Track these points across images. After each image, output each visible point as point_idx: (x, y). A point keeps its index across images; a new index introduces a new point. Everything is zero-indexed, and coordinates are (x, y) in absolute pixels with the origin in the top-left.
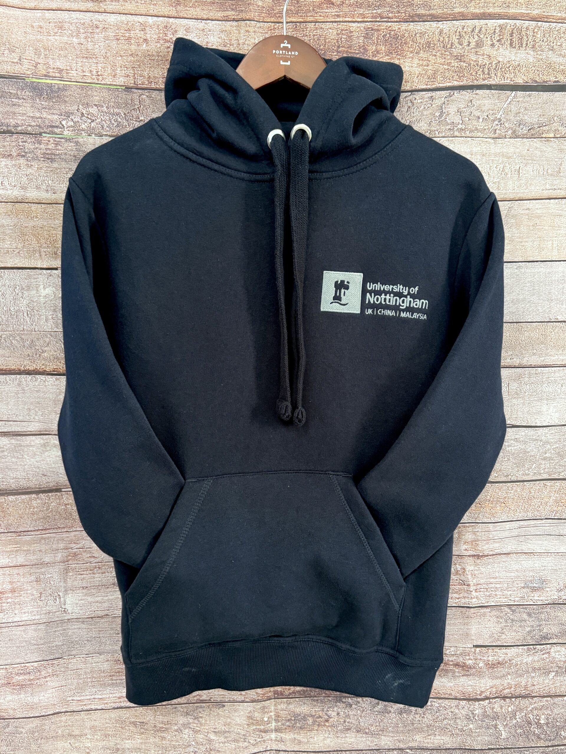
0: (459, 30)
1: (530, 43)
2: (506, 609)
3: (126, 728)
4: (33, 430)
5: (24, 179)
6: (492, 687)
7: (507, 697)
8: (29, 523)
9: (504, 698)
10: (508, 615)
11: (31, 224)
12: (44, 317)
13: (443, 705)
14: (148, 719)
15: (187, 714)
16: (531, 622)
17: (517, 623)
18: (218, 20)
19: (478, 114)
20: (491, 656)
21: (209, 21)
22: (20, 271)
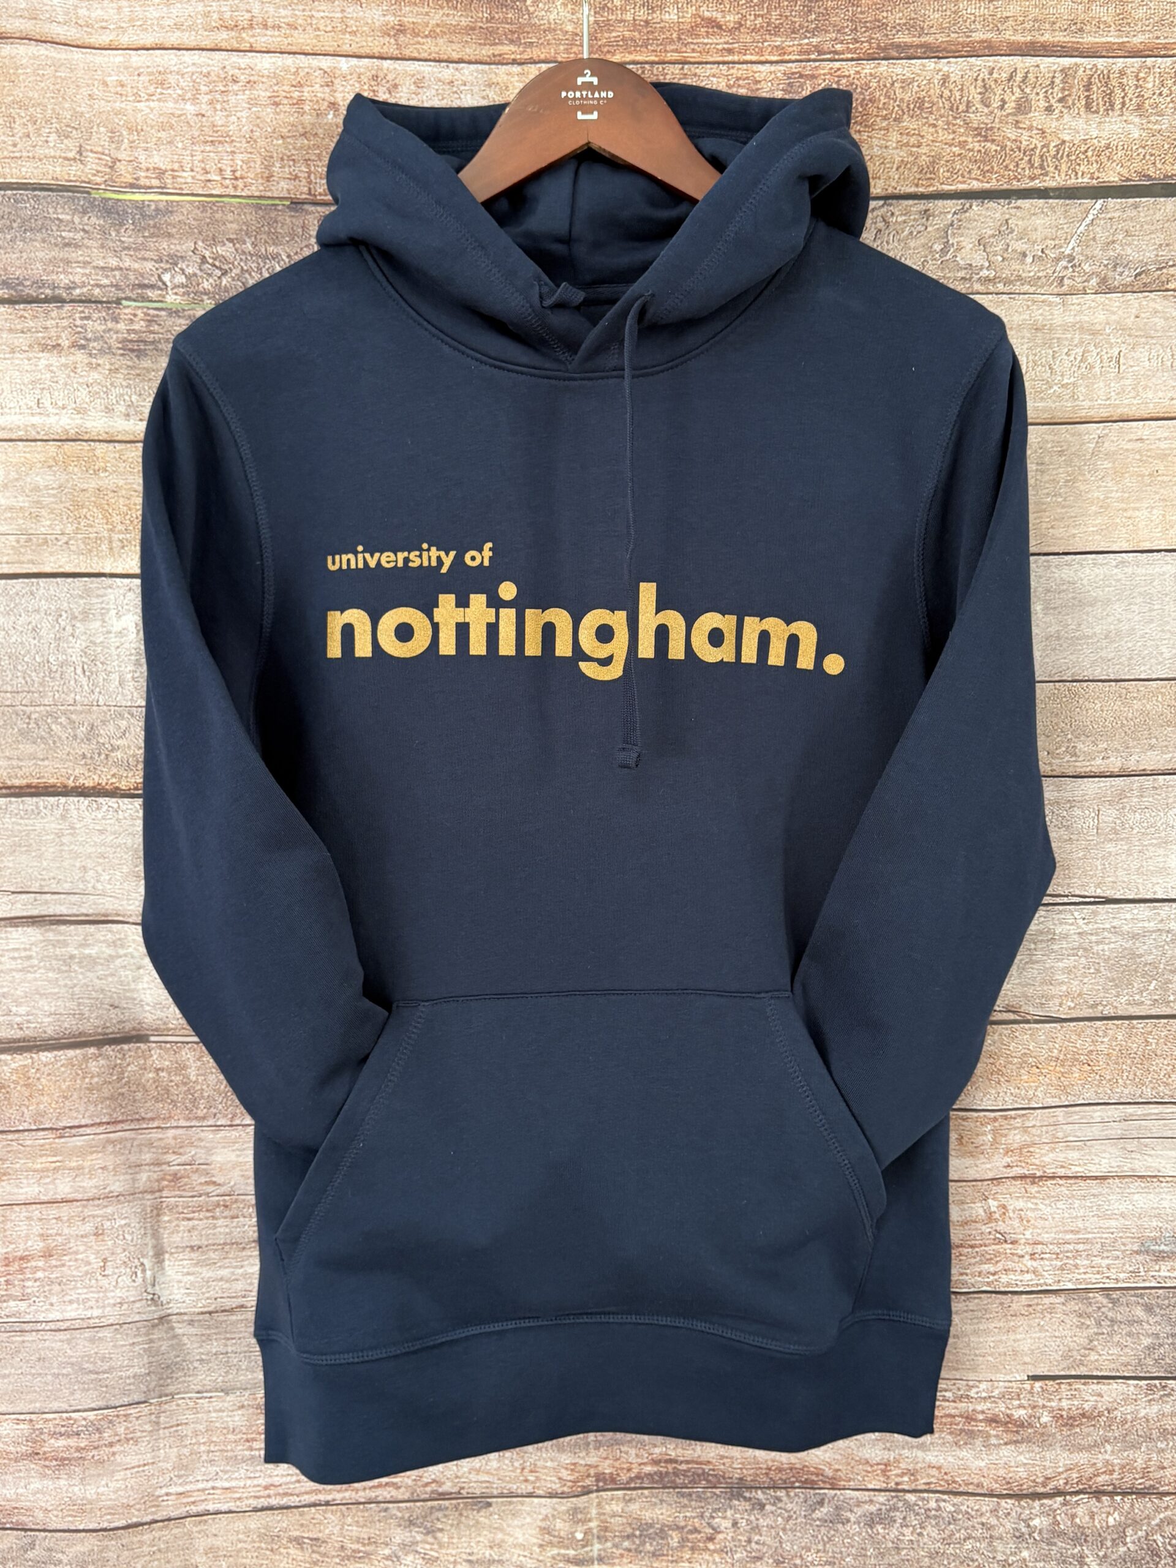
0: (982, 75)
1: (1131, 100)
2: (1100, 1298)
3: (282, 1550)
4: (91, 911)
5: (83, 393)
6: (1071, 1469)
7: (1104, 1493)
8: (82, 1109)
9: (1098, 1494)
10: (1103, 1309)
11: (93, 484)
12: (115, 677)
13: (964, 1508)
14: (327, 1531)
15: (411, 1523)
16: (1153, 1325)
17: (1123, 1326)
18: (481, 63)
19: (1020, 246)
20: (1066, 1399)
21: (462, 65)
22: (70, 580)
